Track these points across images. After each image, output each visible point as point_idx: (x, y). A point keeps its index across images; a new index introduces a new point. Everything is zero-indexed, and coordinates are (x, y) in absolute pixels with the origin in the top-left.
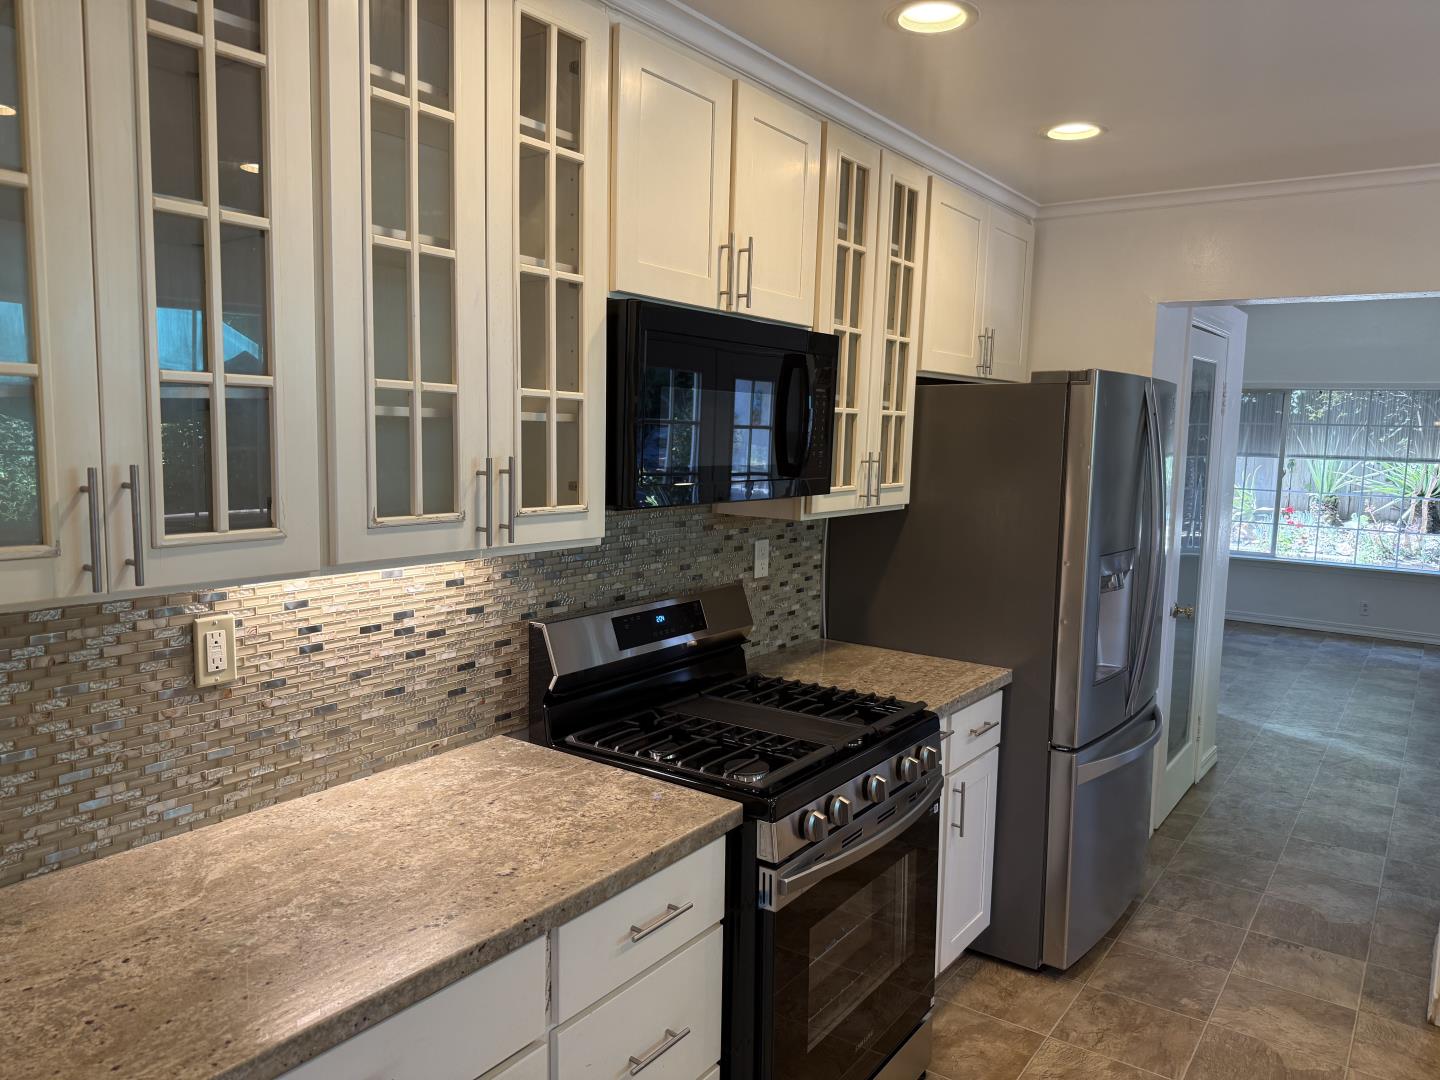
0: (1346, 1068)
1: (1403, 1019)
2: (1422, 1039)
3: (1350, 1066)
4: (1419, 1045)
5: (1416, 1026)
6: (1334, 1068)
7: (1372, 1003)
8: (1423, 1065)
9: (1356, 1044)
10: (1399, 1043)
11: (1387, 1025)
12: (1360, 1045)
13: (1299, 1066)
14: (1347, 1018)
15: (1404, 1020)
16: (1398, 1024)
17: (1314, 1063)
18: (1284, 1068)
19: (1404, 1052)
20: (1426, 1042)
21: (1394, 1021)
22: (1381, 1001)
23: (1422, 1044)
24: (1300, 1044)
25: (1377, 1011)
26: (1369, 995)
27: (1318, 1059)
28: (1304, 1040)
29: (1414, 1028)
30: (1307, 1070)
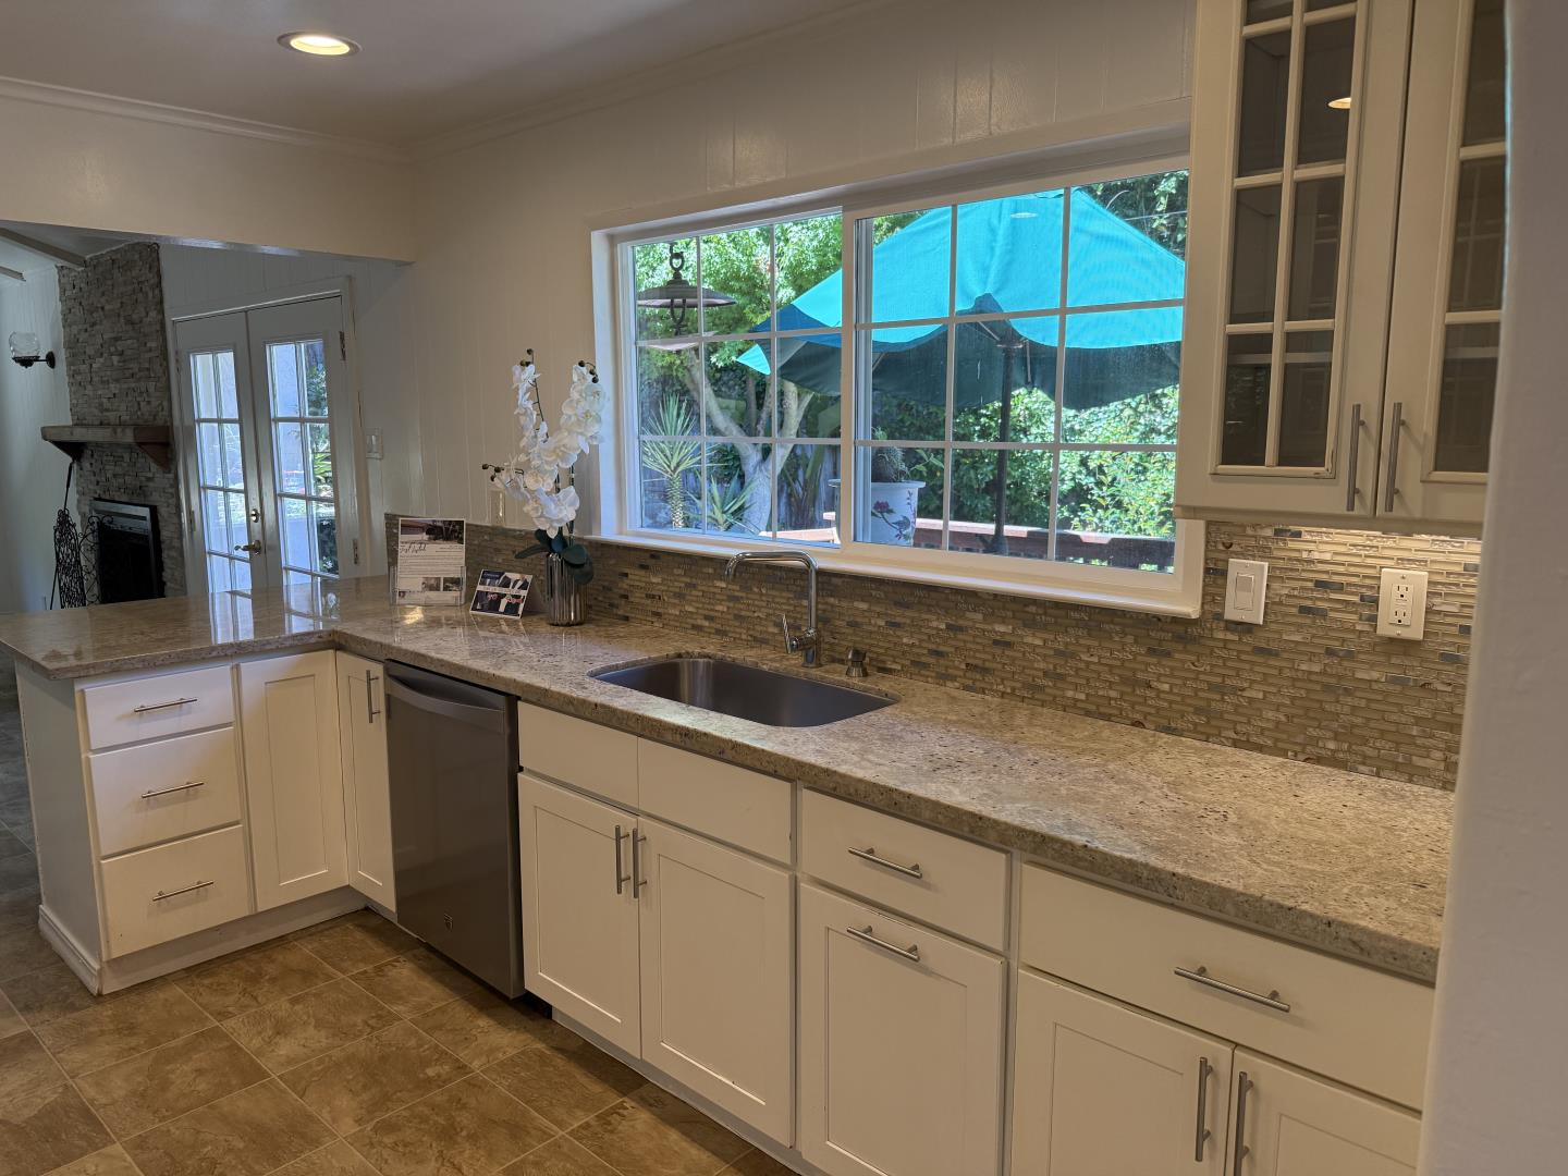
0: (70, 1082)
1: (73, 1008)
2: (105, 1014)
3: (72, 1077)
4: (108, 1020)
5: (89, 1007)
6: (60, 1090)
7: (37, 1014)
8: (126, 1032)
9: (58, 1056)
10: (92, 1029)
11: (67, 1022)
12: (61, 1055)
13: (27, 1113)
14: (27, 1042)
15: (78, 1010)
16: (76, 1015)
17: (39, 1100)
18: (17, 1125)
19: (102, 1033)
20: (110, 1012)
21: (68, 1016)
22: (41, 1007)
23: (108, 1016)
24: (8, 1095)
25: (47, 1017)
26: (27, 1008)
27: (39, 1093)
28: (9, 1089)
29: (90, 1009)
30: (39, 1111)
